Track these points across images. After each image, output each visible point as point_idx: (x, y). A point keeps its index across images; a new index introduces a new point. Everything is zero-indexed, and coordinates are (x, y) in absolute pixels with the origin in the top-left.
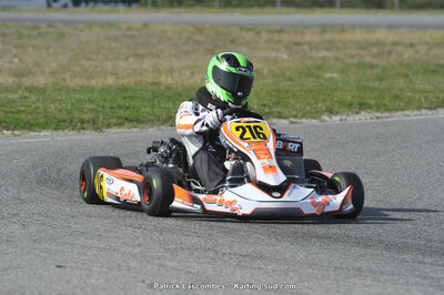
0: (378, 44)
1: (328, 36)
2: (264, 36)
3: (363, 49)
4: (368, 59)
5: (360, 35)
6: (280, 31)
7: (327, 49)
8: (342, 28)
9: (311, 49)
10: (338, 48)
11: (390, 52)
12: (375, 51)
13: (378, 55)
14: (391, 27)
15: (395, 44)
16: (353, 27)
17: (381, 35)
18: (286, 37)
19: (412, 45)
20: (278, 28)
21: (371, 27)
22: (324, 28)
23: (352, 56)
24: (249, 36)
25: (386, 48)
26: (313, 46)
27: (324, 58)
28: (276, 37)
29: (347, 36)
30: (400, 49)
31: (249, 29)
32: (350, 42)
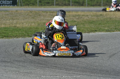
0: (79, 15)
2: (48, 13)
3: (74, 17)
4: (75, 19)
5: (74, 13)
8: (69, 11)
11: (81, 18)
12: (77, 17)
13: (78, 18)
14: (82, 11)
15: (83, 15)
16: (72, 11)
17: (79, 13)
19: (87, 16)
20: (52, 11)
21: (77, 11)
23: (71, 19)
24: (44, 14)
25: (80, 17)
28: (52, 14)
30: (84, 17)
31: (44, 12)
32: (71, 15)
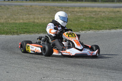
0: (95, 11)
1: (81, 9)
2: (64, 9)
3: (91, 13)
5: (90, 9)
6: (68, 8)
7: (81, 13)
8: (85, 7)
9: (77, 13)
10: (84, 13)
11: (98, 14)
12: (94, 13)
13: (95, 15)
14: (98, 7)
15: (99, 12)
16: (88, 7)
17: (96, 9)
18: (70, 10)
19: (104, 12)
20: (67, 7)
21: (93, 7)
22: (80, 7)
23: (88, 15)
25: (97, 13)
26: (77, 12)
27: (80, 15)
29: (87, 9)
30: (101, 13)
31: (59, 7)
32: (87, 11)
